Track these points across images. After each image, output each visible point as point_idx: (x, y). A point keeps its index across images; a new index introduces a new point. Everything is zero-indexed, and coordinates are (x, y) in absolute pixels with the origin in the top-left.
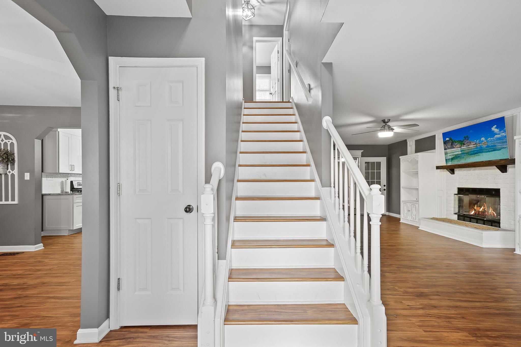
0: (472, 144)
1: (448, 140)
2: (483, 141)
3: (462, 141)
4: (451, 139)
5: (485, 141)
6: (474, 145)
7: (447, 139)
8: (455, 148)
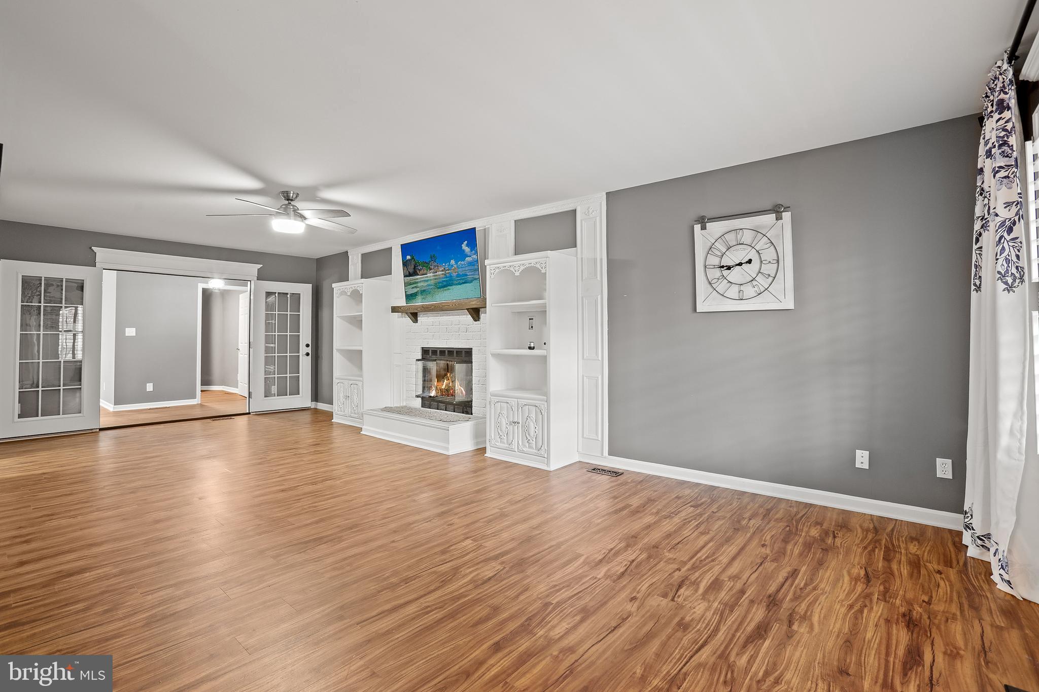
0: (441, 269)
1: (409, 260)
2: (452, 266)
3: (427, 263)
4: (413, 258)
5: (456, 266)
6: (442, 271)
7: (408, 257)
8: (418, 275)
